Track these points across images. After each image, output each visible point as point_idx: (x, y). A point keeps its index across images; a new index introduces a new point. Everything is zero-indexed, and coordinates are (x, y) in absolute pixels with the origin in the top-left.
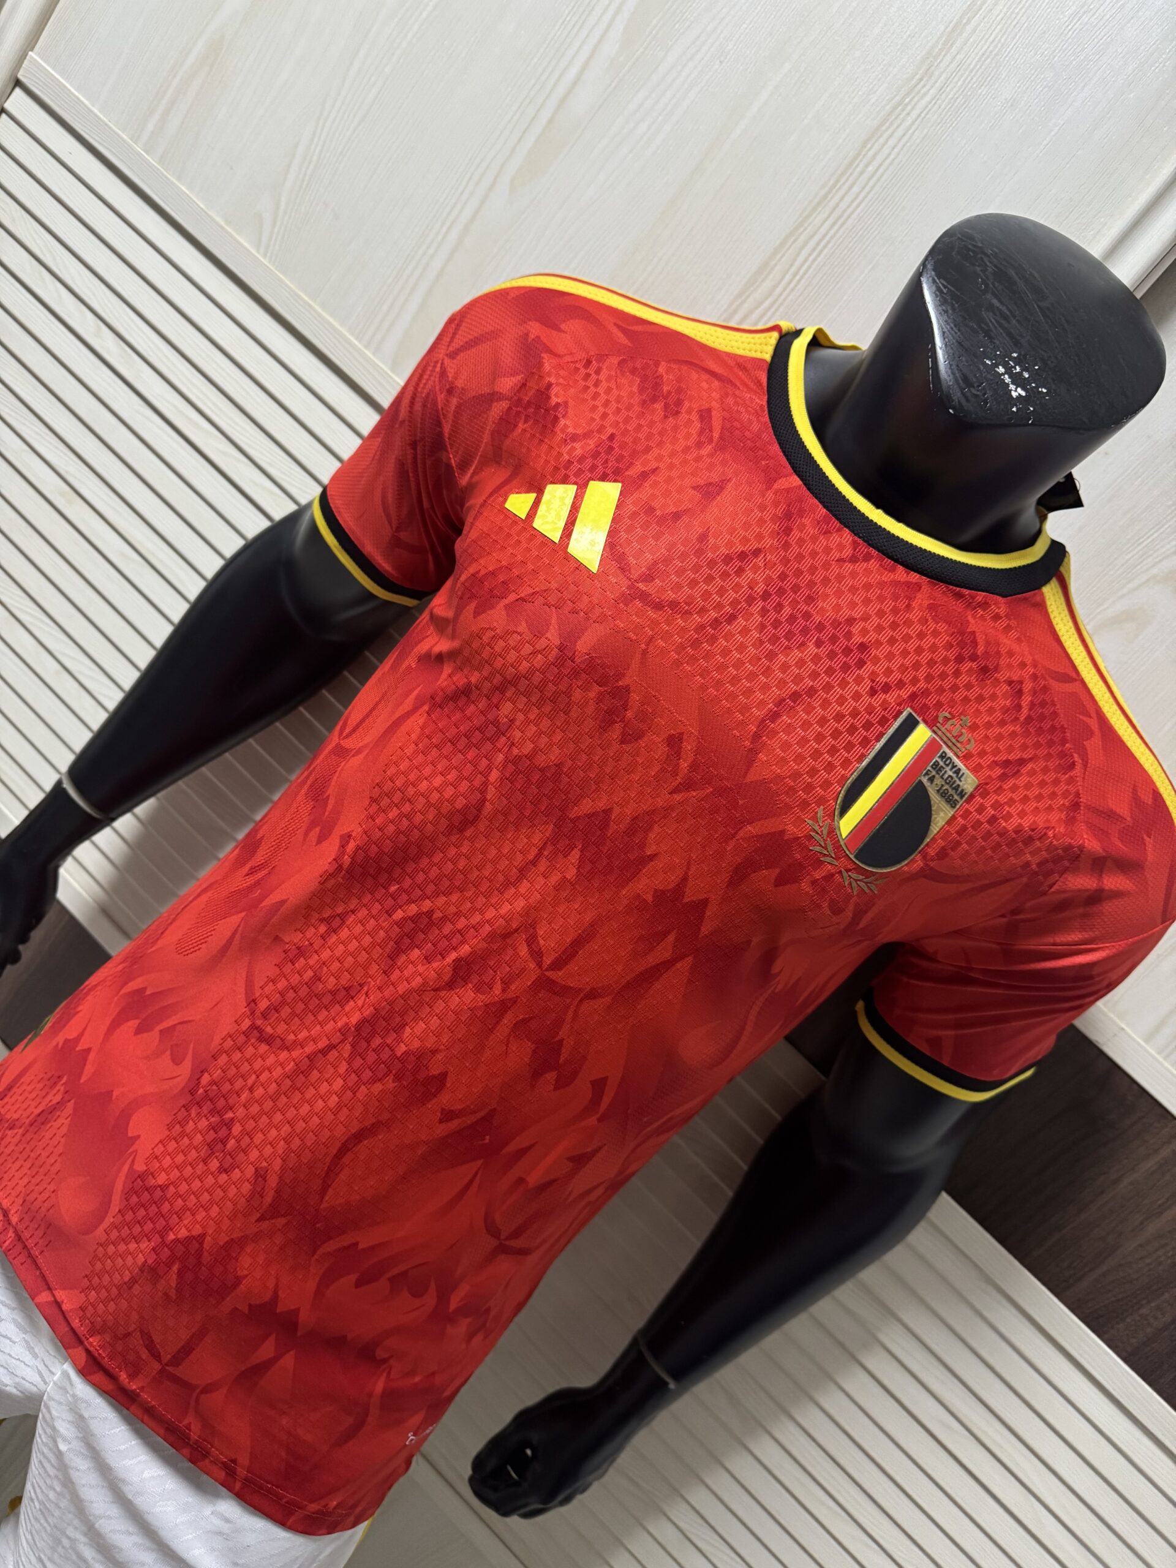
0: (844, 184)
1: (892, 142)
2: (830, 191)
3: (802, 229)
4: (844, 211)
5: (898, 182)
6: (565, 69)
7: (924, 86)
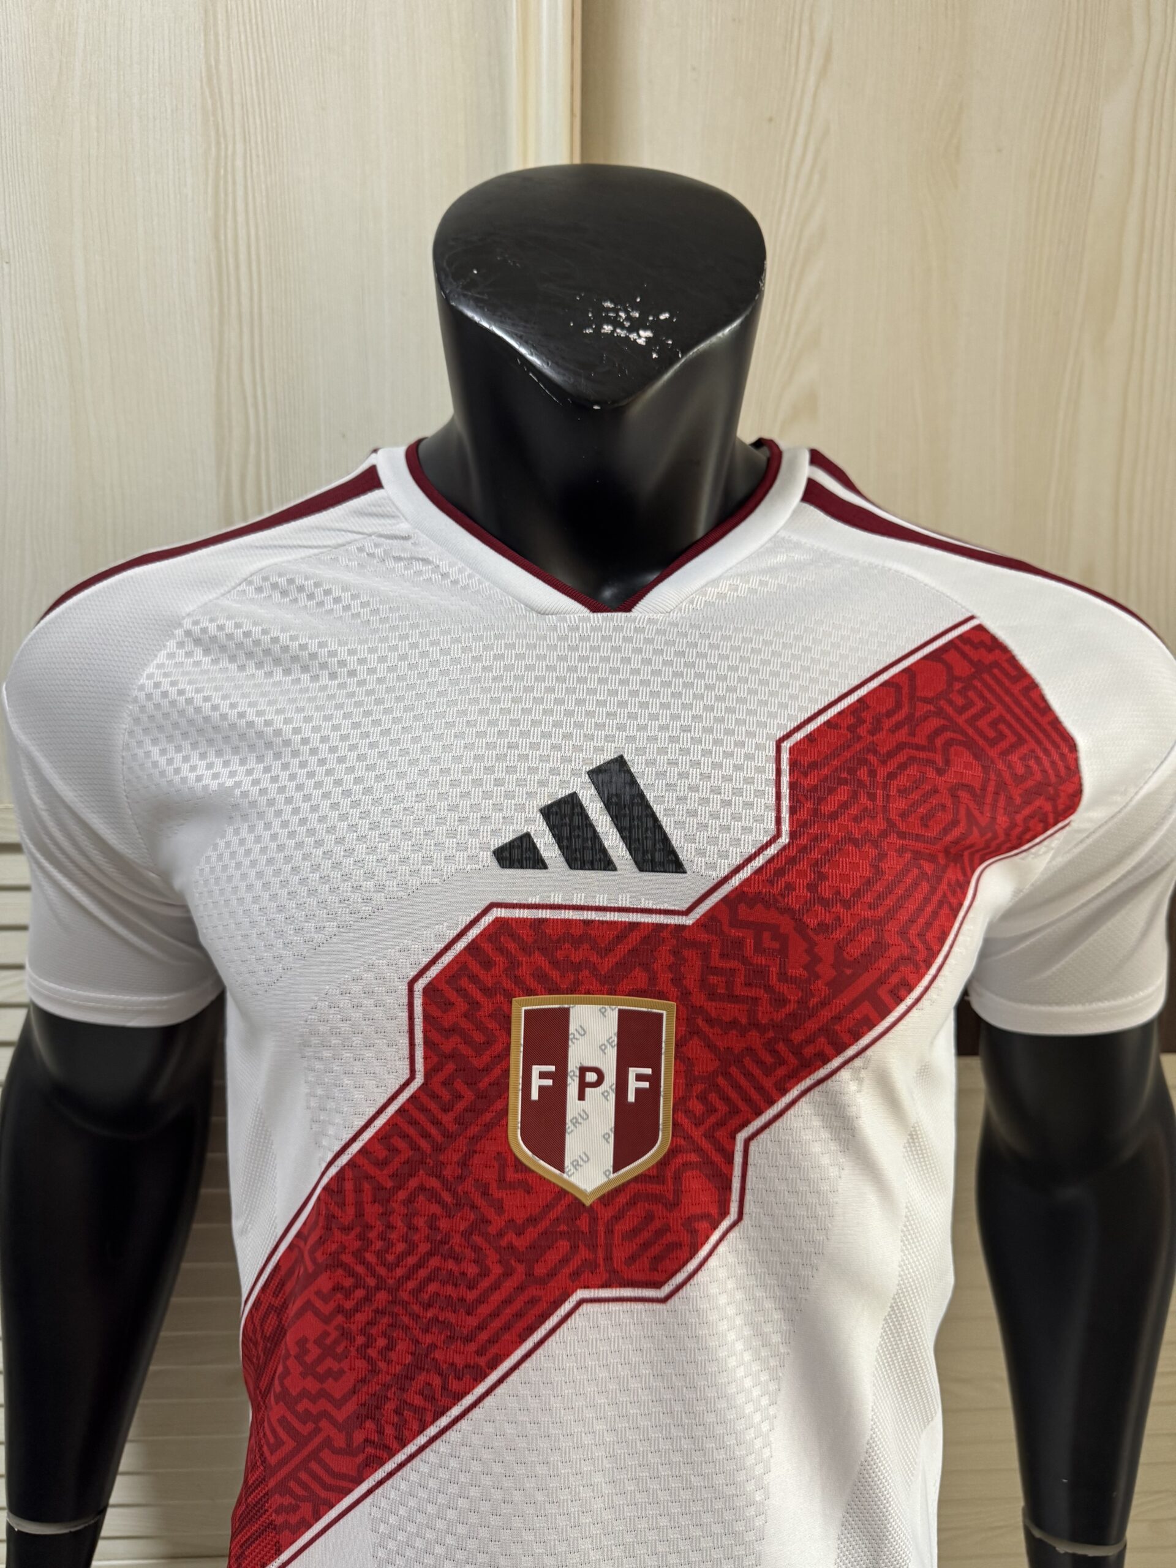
0: (229, 288)
2: (221, 306)
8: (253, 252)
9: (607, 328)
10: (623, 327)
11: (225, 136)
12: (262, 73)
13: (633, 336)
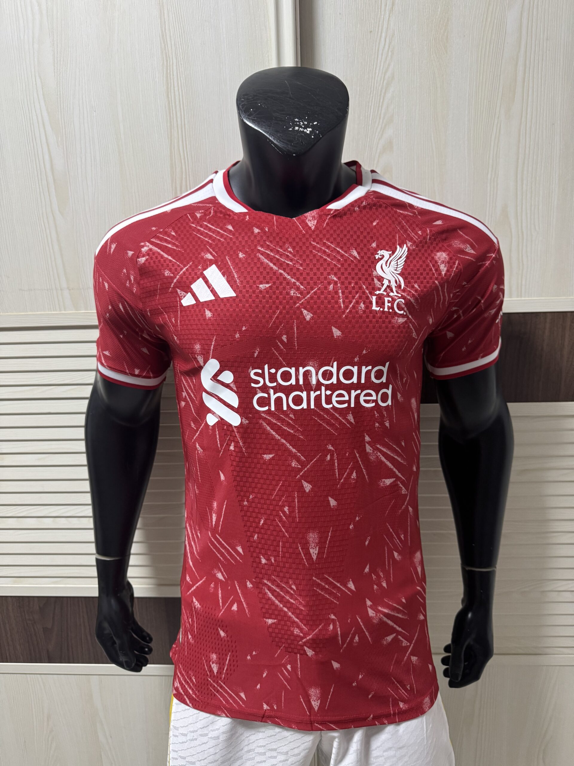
0: (173, 116)
1: (176, 89)
2: (171, 122)
3: (173, 142)
4: (181, 124)
5: (190, 100)
6: (43, 159)
7: (170, 62)
8: (181, 100)
9: (297, 128)
10: (302, 128)
11: (169, 57)
12: (181, 32)
13: (305, 130)
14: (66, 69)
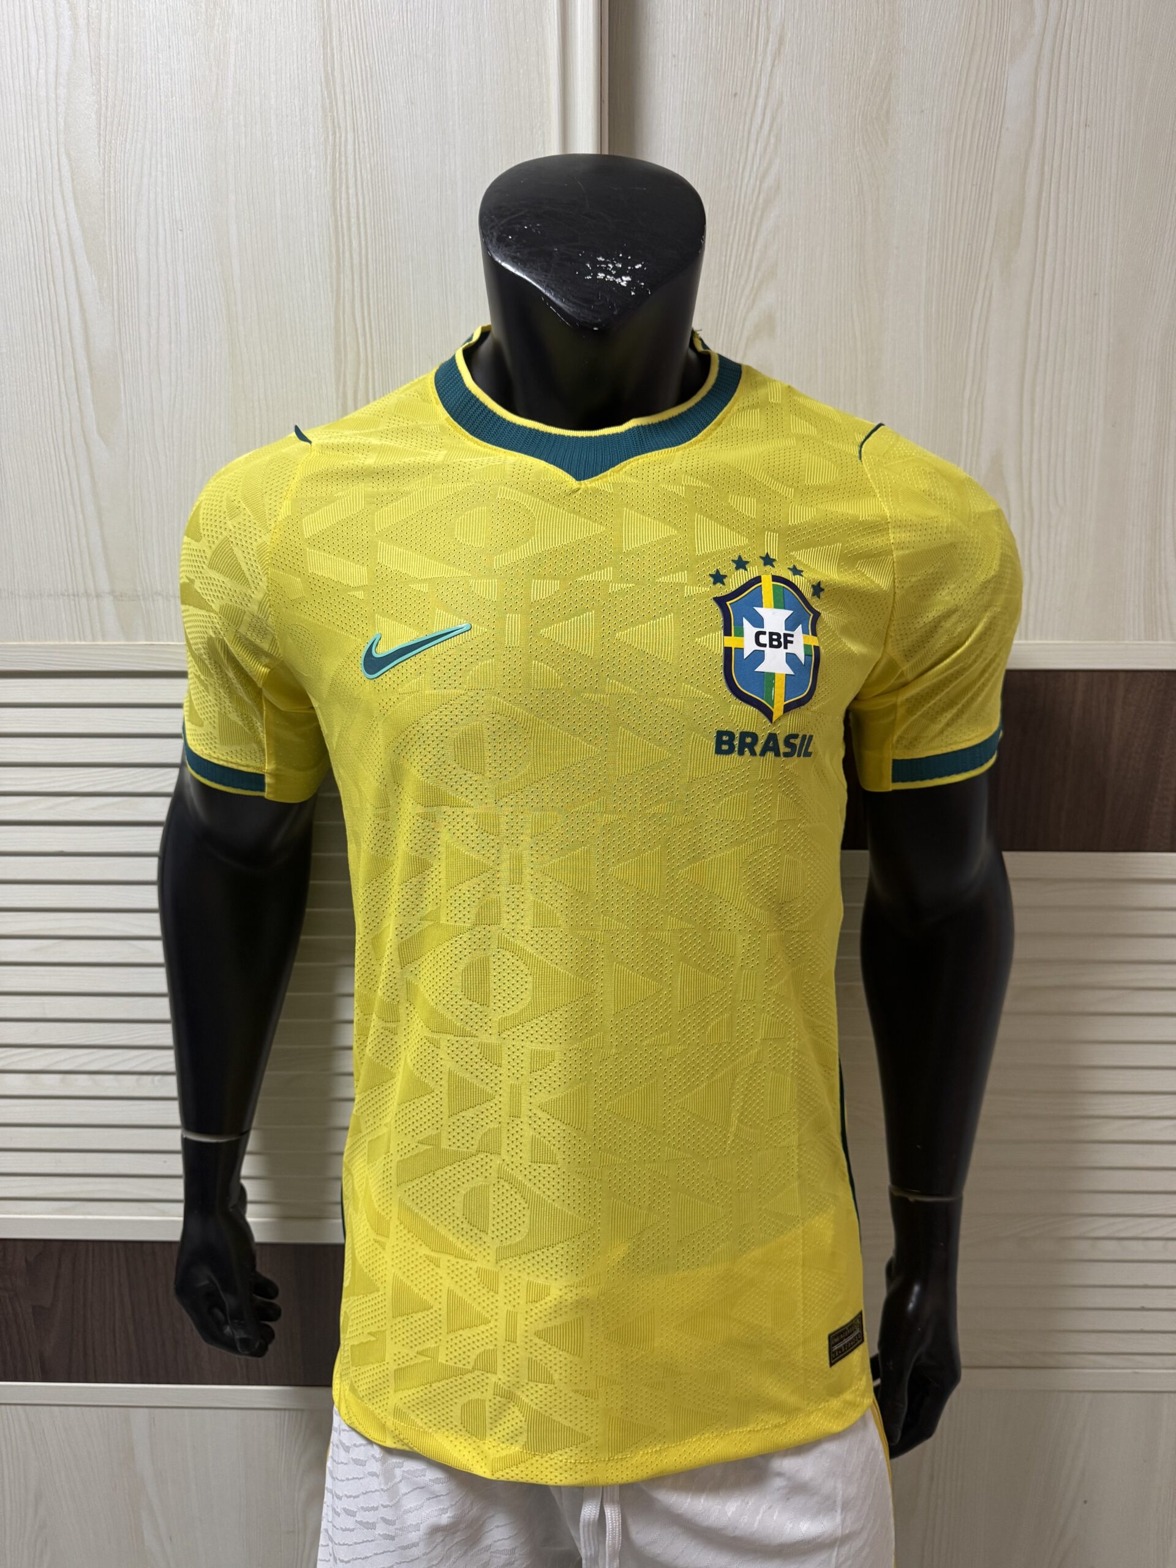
0: (344, 245)
1: (352, 191)
2: (338, 260)
3: (341, 303)
4: (360, 265)
5: (380, 215)
6: (69, 322)
7: (340, 137)
8: (361, 216)
9: (601, 275)
10: (611, 275)
11: (339, 127)
12: (367, 77)
13: (618, 280)
14: (124, 142)
